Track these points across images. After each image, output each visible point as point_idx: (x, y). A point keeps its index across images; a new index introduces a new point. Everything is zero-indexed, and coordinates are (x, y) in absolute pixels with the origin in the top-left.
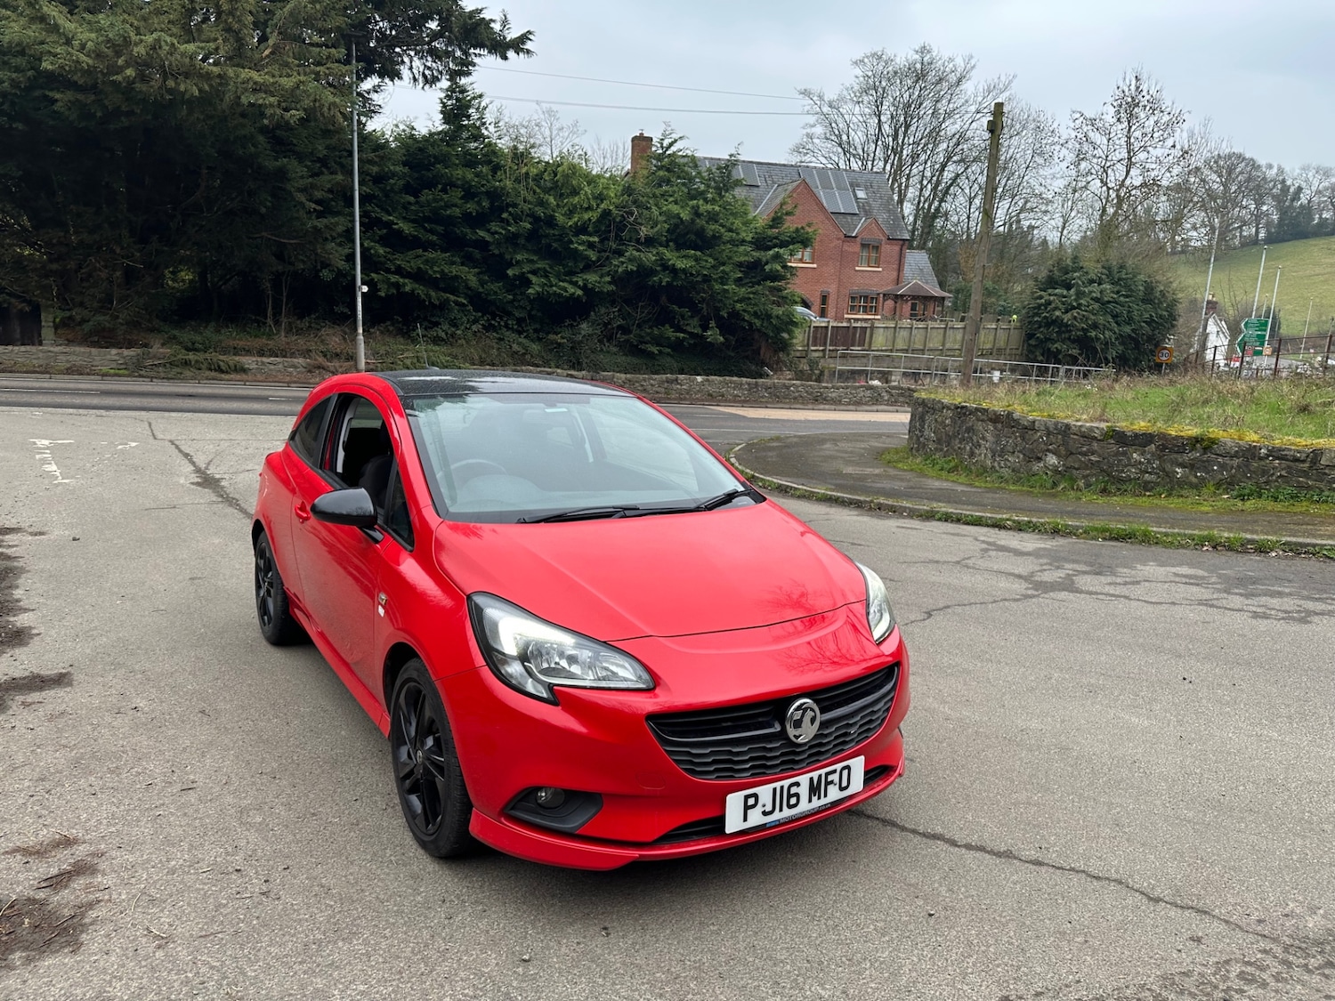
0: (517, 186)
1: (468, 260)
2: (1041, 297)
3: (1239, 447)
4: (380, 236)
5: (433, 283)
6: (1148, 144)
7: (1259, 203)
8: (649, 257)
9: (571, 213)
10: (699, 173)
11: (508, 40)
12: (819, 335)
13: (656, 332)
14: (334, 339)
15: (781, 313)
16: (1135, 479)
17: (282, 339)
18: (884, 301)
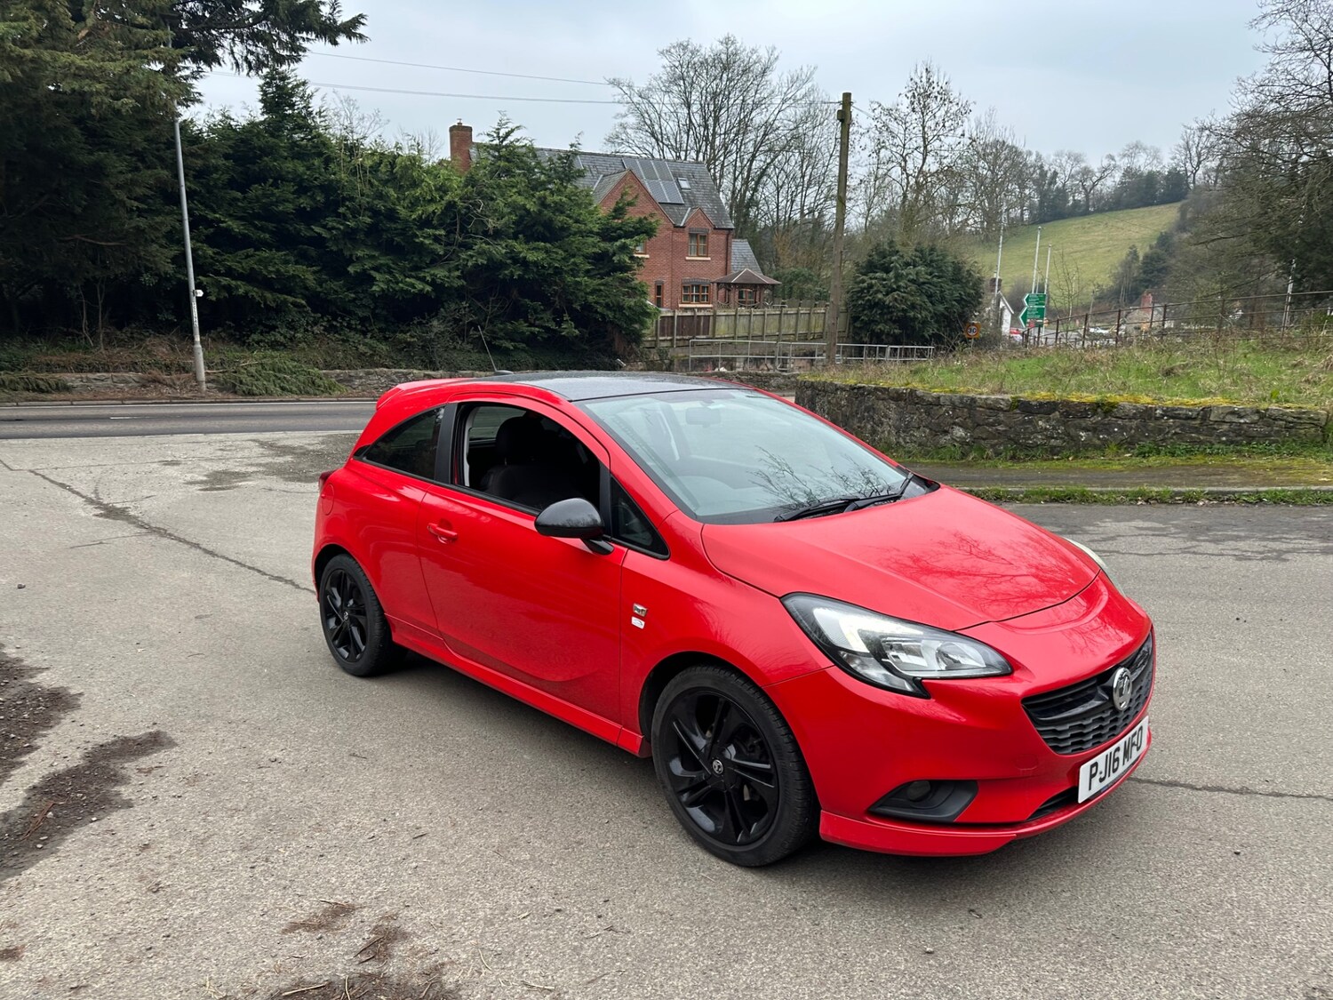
0: (352, 179)
1: (303, 258)
2: (863, 281)
3: (1137, 409)
4: (207, 236)
5: (267, 284)
6: (941, 132)
7: (1022, 187)
8: (499, 250)
9: (413, 205)
10: (539, 163)
11: (339, 23)
12: (667, 325)
13: (509, 327)
14: (161, 349)
15: (633, 304)
16: (1042, 445)
17: (102, 352)
18: (718, 289)
